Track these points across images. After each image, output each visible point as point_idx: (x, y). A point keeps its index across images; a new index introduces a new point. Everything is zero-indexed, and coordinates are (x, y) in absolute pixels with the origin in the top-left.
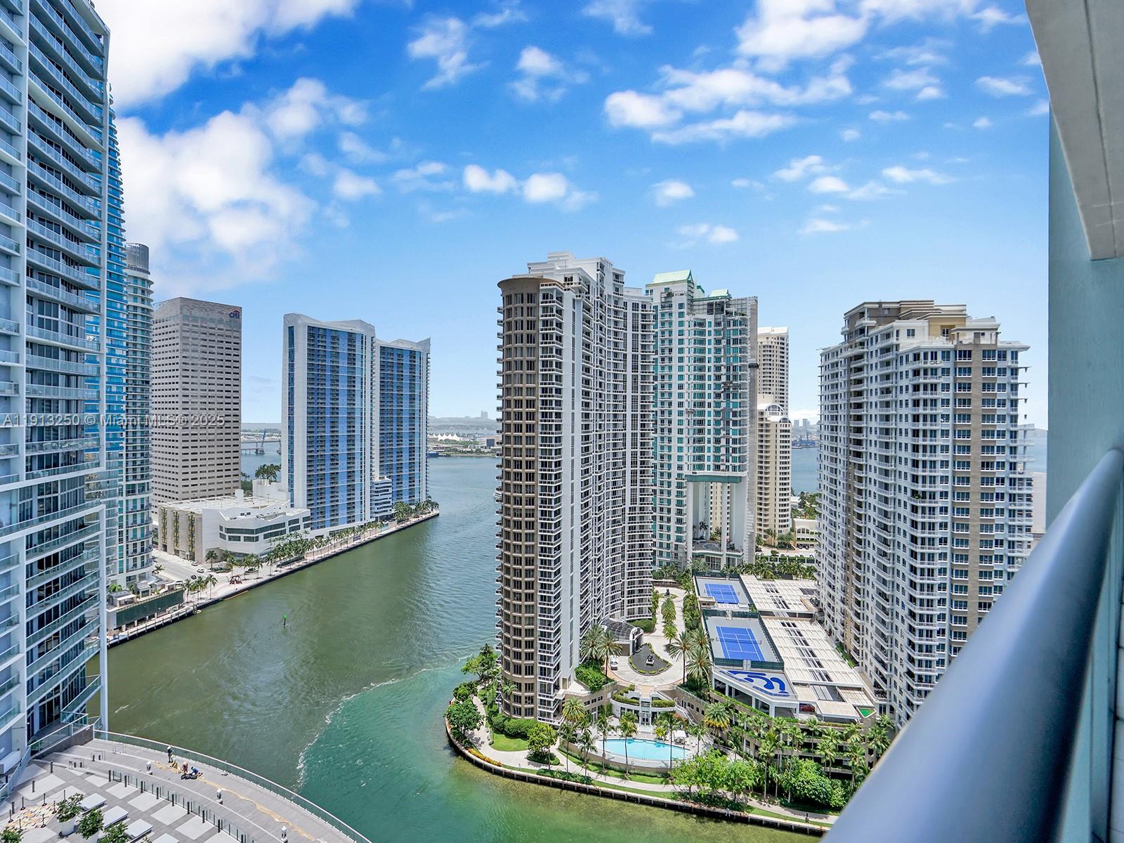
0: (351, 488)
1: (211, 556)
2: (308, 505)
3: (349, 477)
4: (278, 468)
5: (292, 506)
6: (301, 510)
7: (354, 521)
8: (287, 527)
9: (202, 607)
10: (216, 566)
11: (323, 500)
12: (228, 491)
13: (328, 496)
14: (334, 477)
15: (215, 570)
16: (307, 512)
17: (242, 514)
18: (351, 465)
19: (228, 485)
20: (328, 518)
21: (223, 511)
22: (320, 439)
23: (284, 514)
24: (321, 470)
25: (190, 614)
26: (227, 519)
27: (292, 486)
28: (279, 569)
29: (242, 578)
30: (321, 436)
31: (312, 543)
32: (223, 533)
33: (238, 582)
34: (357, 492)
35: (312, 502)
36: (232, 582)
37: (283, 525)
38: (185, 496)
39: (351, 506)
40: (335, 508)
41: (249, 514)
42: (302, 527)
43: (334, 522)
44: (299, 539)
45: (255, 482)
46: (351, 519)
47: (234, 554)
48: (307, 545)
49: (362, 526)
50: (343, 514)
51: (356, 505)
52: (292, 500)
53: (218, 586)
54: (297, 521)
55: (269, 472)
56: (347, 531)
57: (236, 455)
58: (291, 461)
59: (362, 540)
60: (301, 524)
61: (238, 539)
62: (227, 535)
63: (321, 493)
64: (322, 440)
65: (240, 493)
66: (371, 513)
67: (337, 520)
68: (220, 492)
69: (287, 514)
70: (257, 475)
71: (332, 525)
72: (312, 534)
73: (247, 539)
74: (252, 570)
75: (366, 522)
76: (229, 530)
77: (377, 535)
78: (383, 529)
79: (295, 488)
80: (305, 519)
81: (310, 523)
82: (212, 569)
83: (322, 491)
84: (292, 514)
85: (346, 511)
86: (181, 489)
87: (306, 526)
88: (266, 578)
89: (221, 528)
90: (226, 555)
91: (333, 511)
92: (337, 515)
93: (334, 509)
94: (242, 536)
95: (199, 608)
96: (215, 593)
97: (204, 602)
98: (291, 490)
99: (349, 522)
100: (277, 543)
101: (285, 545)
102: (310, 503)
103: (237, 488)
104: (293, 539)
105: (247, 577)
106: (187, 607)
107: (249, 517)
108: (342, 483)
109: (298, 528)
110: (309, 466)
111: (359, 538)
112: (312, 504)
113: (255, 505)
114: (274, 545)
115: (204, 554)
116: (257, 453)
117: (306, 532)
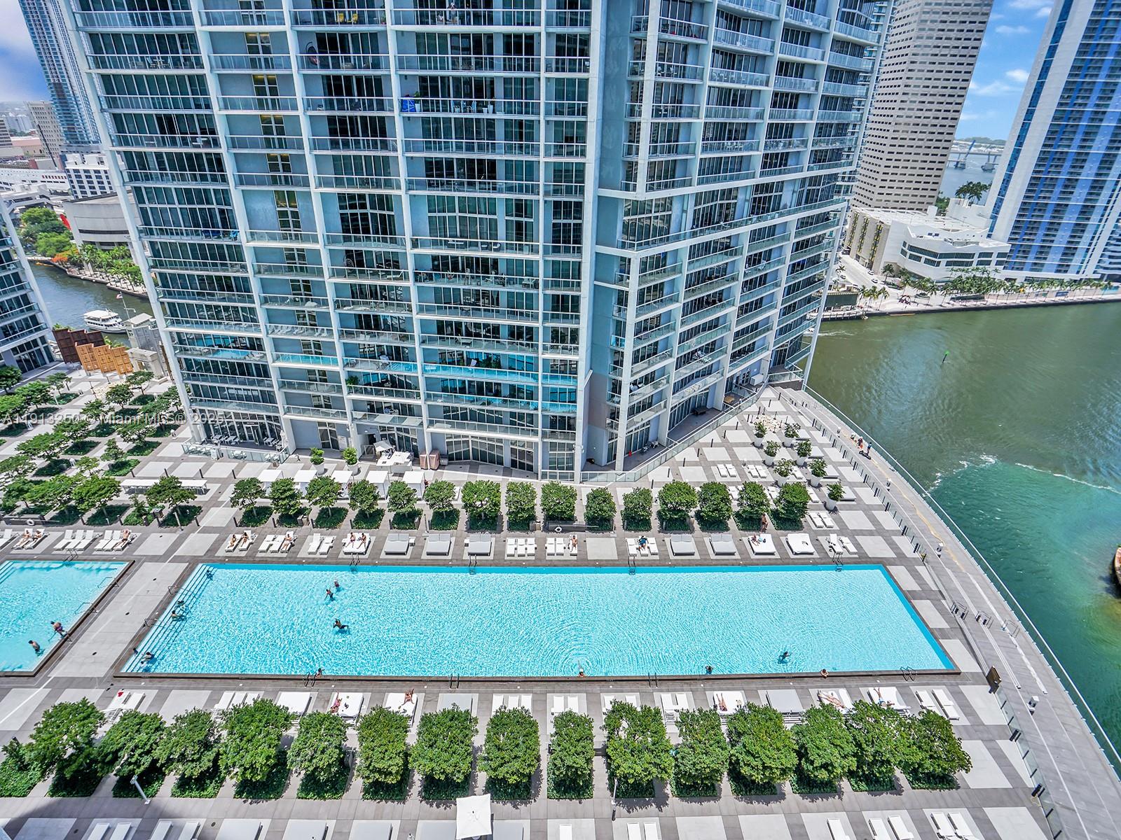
0: (1079, 229)
1: (888, 269)
2: (1010, 239)
3: (1082, 213)
4: (985, 188)
5: (989, 236)
6: (1000, 243)
7: (1066, 272)
8: (976, 259)
9: (870, 315)
10: (890, 280)
11: (1032, 237)
12: (920, 206)
13: (1041, 233)
14: (1060, 210)
15: (888, 284)
16: (1006, 247)
17: (930, 234)
18: (1093, 197)
19: (922, 200)
20: (1030, 260)
21: (912, 227)
22: (1058, 156)
23: (977, 243)
24: (1044, 198)
25: (859, 318)
26: (913, 235)
27: (997, 213)
28: (952, 302)
29: (913, 299)
30: (1062, 153)
31: (1001, 285)
32: (906, 249)
33: (907, 303)
34: (1087, 236)
35: (1017, 236)
36: (901, 301)
37: (972, 256)
38: (878, 204)
39: (1069, 252)
40: (1046, 250)
41: (937, 235)
42: (993, 264)
43: (1036, 267)
44: (985, 275)
45: (953, 200)
46: (1062, 268)
47: (910, 273)
48: (992, 285)
49: (1075, 281)
50: (1053, 259)
51: (1077, 252)
52: (992, 229)
53: (888, 300)
54: (990, 255)
55: (973, 191)
56: (1051, 282)
57: (940, 166)
58: (1006, 181)
59: (1069, 298)
60: (994, 259)
61: (918, 259)
62: (909, 252)
63: (1033, 227)
64: (1062, 157)
65: (933, 210)
66: (1097, 267)
67: (1042, 265)
68: (912, 206)
69: (980, 245)
70: (958, 193)
71: (1032, 270)
72: (1001, 274)
73: (927, 261)
74: (924, 294)
75: (1084, 277)
76: (911, 248)
77: (1095, 297)
78: (1108, 291)
79: (999, 216)
80: (1000, 255)
81: (1005, 260)
82: (885, 282)
83: (1035, 226)
84: (987, 245)
85: (1059, 256)
86: (876, 196)
87: (998, 263)
88: (936, 307)
89: (905, 244)
90: (903, 272)
91: (1041, 253)
92: (1045, 259)
93: (1043, 251)
94: (924, 257)
95: (867, 315)
96: (884, 306)
97: (872, 311)
98: (994, 218)
99: (1058, 271)
100: (959, 273)
101: (968, 278)
102: (1013, 237)
103: (931, 204)
104: (978, 274)
105: (917, 300)
106: (857, 310)
107: (936, 238)
108: (1069, 219)
109: (988, 263)
110: (1028, 191)
111: (1064, 294)
112: (1016, 239)
113: (946, 227)
114: (955, 275)
115: (882, 267)
116: (956, 166)
117: (996, 271)
